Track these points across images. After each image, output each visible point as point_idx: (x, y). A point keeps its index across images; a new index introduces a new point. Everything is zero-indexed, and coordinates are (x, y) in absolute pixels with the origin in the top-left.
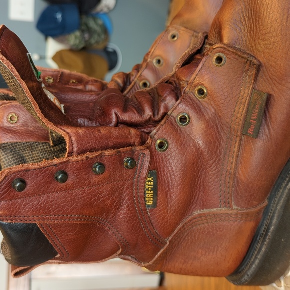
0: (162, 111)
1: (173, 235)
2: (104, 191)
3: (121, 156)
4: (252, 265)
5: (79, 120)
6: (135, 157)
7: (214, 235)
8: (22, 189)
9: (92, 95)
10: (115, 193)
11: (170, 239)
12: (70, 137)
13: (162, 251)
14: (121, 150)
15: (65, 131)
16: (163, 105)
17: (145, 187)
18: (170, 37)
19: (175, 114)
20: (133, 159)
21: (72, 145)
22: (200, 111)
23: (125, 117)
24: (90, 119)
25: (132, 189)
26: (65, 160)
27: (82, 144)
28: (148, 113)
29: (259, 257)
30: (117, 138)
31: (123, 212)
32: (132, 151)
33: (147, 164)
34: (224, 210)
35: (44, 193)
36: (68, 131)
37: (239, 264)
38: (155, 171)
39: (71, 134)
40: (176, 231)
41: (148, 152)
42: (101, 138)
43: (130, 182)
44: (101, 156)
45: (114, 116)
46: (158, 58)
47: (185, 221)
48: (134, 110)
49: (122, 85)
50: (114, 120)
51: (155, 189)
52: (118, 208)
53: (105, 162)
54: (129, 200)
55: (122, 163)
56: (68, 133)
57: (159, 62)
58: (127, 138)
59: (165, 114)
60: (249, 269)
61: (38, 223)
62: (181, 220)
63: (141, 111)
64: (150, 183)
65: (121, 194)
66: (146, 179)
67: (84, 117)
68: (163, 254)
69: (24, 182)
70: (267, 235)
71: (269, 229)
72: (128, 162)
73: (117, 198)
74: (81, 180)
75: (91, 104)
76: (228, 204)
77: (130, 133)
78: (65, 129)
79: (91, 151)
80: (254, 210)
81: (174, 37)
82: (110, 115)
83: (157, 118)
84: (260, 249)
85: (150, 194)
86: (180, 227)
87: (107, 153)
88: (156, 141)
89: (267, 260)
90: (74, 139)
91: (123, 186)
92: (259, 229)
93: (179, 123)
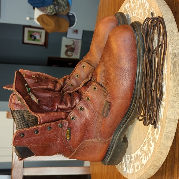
0: (74, 104)
1: (77, 148)
2: (51, 135)
3: (57, 124)
4: (108, 159)
5: (44, 107)
6: (62, 124)
7: (92, 148)
8: (23, 137)
9: (49, 94)
10: (55, 136)
11: (76, 149)
12: (40, 117)
13: (73, 153)
14: (57, 122)
15: (38, 115)
16: (75, 102)
17: (66, 133)
18: (82, 66)
19: (78, 107)
20: (62, 125)
21: (40, 120)
22: (88, 106)
23: (60, 107)
24: (48, 106)
25: (62, 134)
26: (38, 127)
27: (44, 119)
28: (69, 105)
29: (110, 156)
30: (57, 116)
31: (58, 142)
32: (61, 121)
33: (67, 126)
34: (95, 140)
35: (30, 137)
36: (39, 115)
37: (103, 158)
38: (70, 128)
39: (40, 116)
40: (79, 147)
41: (67, 122)
42: (51, 117)
43: (61, 132)
44: (50, 124)
45: (56, 106)
46: (78, 74)
47: (82, 143)
48: (64, 104)
49: (62, 85)
50: (56, 108)
51: (70, 134)
52: (56, 140)
53: (51, 126)
54: (60, 138)
55: (58, 126)
56: (39, 116)
57: (78, 76)
58: (60, 116)
59: (75, 106)
60: (107, 160)
61: (28, 146)
62: (80, 143)
63: (66, 104)
64: (68, 132)
65: (57, 136)
66: (66, 130)
67: (45, 105)
68: (74, 154)
69: (24, 134)
70: (112, 149)
71: (113, 147)
72: (60, 125)
73: (56, 137)
74: (43, 133)
75: (49, 99)
76: (97, 138)
77: (61, 114)
78: (38, 114)
79: (47, 122)
80: (106, 141)
81: (84, 66)
82: (55, 106)
83: (72, 107)
84: (110, 154)
85: (68, 136)
86: (80, 145)
87: (52, 123)
88: (71, 117)
89: (113, 157)
90: (41, 118)
91: (58, 133)
92: (110, 147)
93: (80, 110)
